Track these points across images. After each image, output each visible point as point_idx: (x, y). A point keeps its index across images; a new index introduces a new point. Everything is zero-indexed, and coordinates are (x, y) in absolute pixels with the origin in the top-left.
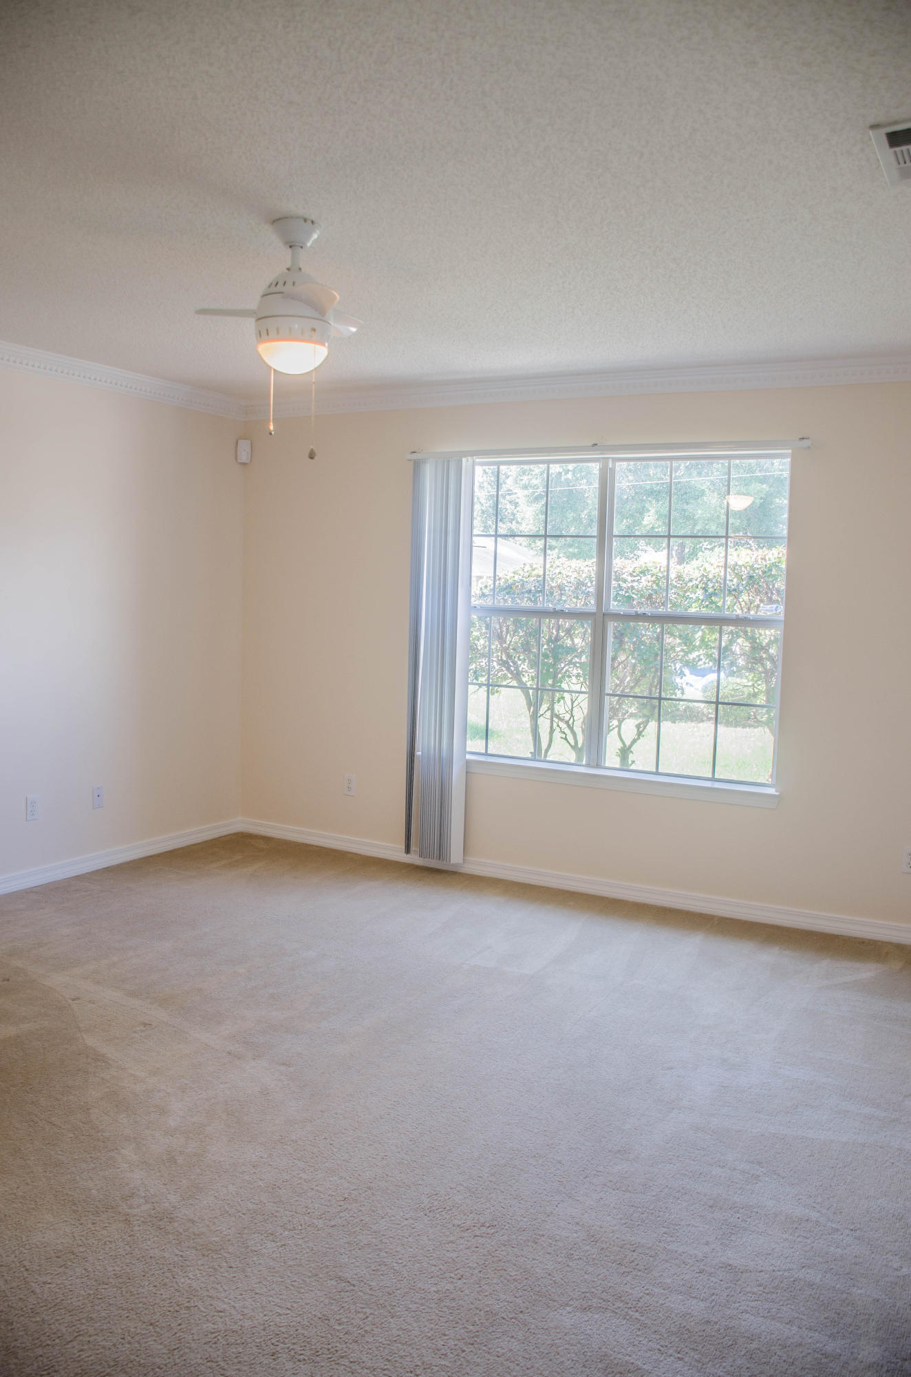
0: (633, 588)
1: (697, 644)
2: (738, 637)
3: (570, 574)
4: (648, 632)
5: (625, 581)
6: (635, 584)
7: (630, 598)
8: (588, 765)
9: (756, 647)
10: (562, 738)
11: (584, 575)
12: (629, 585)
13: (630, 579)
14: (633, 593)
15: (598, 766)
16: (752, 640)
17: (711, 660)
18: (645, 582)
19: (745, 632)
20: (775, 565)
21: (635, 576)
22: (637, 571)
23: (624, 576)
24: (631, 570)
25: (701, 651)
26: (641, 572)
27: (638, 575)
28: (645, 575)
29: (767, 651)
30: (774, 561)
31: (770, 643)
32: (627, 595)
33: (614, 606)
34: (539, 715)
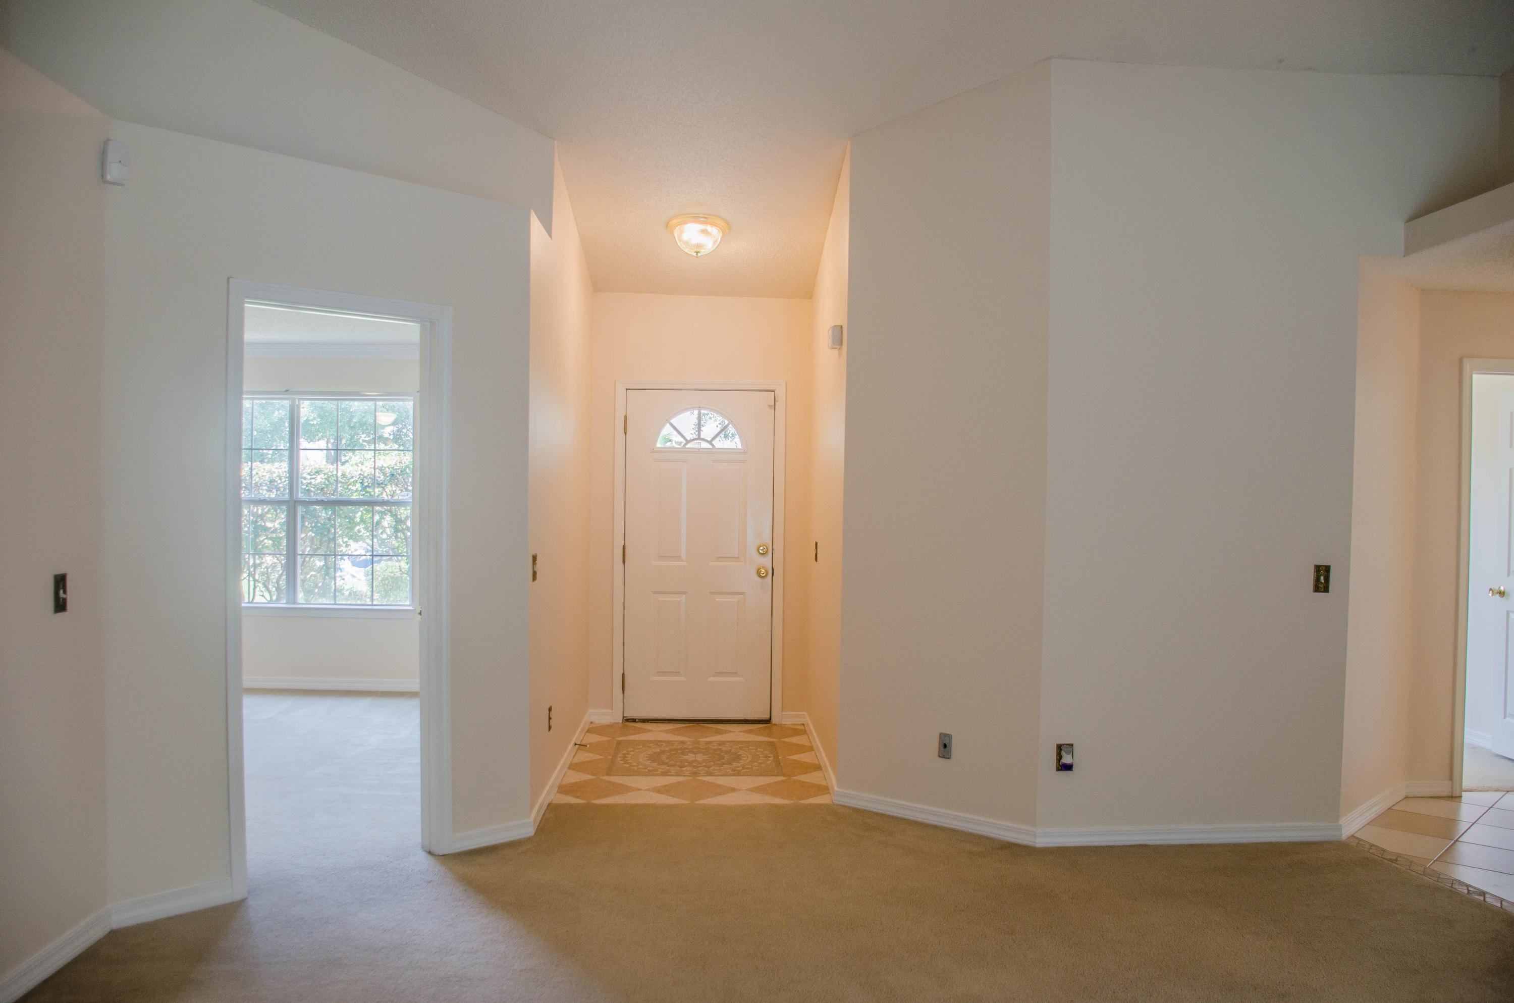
0: (310, 483)
1: (358, 521)
2: (386, 514)
3: (265, 474)
4: (323, 514)
5: (305, 478)
6: (313, 481)
7: (309, 490)
8: (287, 603)
9: (399, 521)
10: (260, 595)
11: (275, 475)
12: (309, 482)
13: (309, 477)
14: (312, 487)
15: (295, 603)
16: (395, 516)
17: (367, 531)
18: (320, 479)
19: (390, 511)
20: (407, 466)
21: (312, 475)
22: (314, 471)
23: (304, 475)
24: (309, 471)
25: (361, 525)
26: (316, 472)
27: (314, 474)
28: (319, 474)
29: (405, 524)
30: (408, 464)
31: (407, 518)
32: (307, 488)
33: (301, 496)
34: (243, 578)
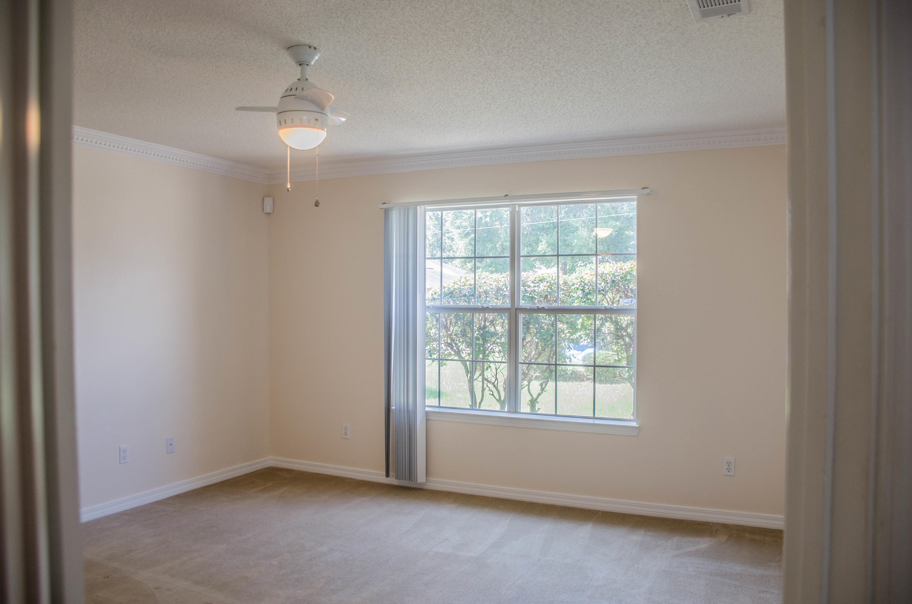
0: (534, 291)
1: (579, 327)
2: (606, 321)
3: (492, 283)
4: (546, 320)
5: (529, 287)
6: (536, 288)
7: (532, 297)
8: (509, 412)
9: (619, 328)
10: (490, 394)
11: (501, 284)
12: (532, 289)
13: (532, 285)
14: (535, 295)
15: (516, 412)
16: (616, 323)
17: (589, 338)
18: (542, 287)
19: (611, 319)
20: (628, 273)
21: (535, 283)
22: (537, 279)
23: (528, 283)
24: (533, 279)
25: (582, 331)
26: (540, 281)
27: (538, 283)
28: (542, 283)
29: (626, 331)
30: (628, 270)
31: (628, 326)
32: (531, 296)
33: (523, 303)
34: (474, 379)
